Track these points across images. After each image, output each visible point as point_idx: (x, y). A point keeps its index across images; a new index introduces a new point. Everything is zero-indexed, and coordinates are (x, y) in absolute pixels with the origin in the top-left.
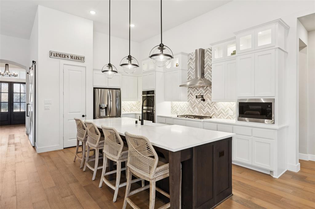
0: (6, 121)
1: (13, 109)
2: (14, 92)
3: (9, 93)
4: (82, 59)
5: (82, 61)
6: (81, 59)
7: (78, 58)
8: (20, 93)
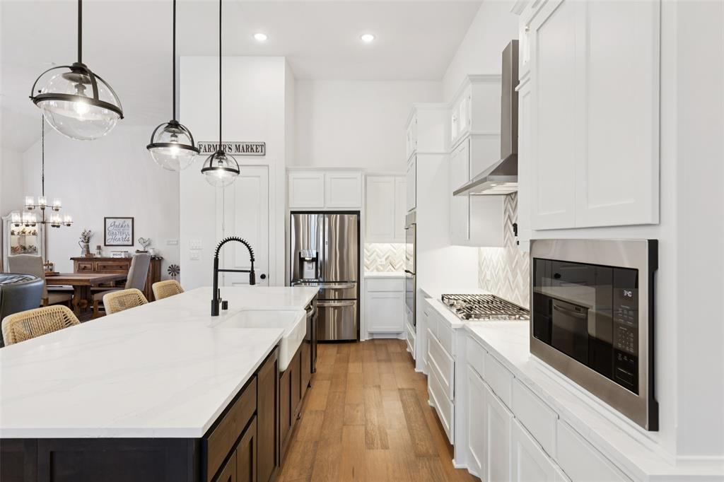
4: (259, 149)
5: (260, 153)
6: (257, 148)
7: (250, 149)
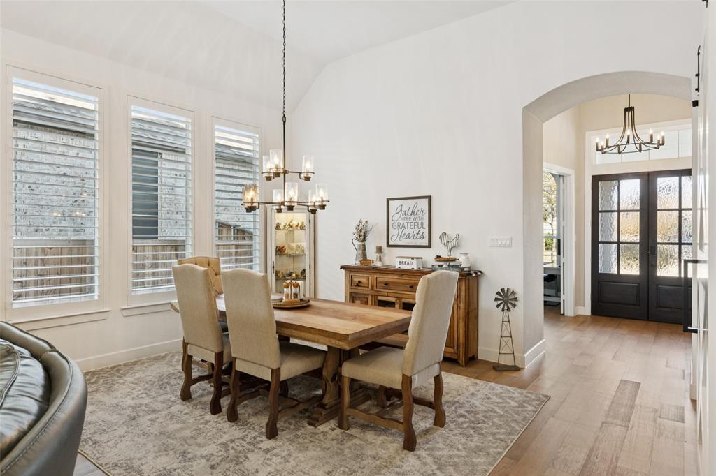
0: (634, 305)
1: (655, 266)
2: (659, 208)
3: (641, 211)
8: (680, 210)
